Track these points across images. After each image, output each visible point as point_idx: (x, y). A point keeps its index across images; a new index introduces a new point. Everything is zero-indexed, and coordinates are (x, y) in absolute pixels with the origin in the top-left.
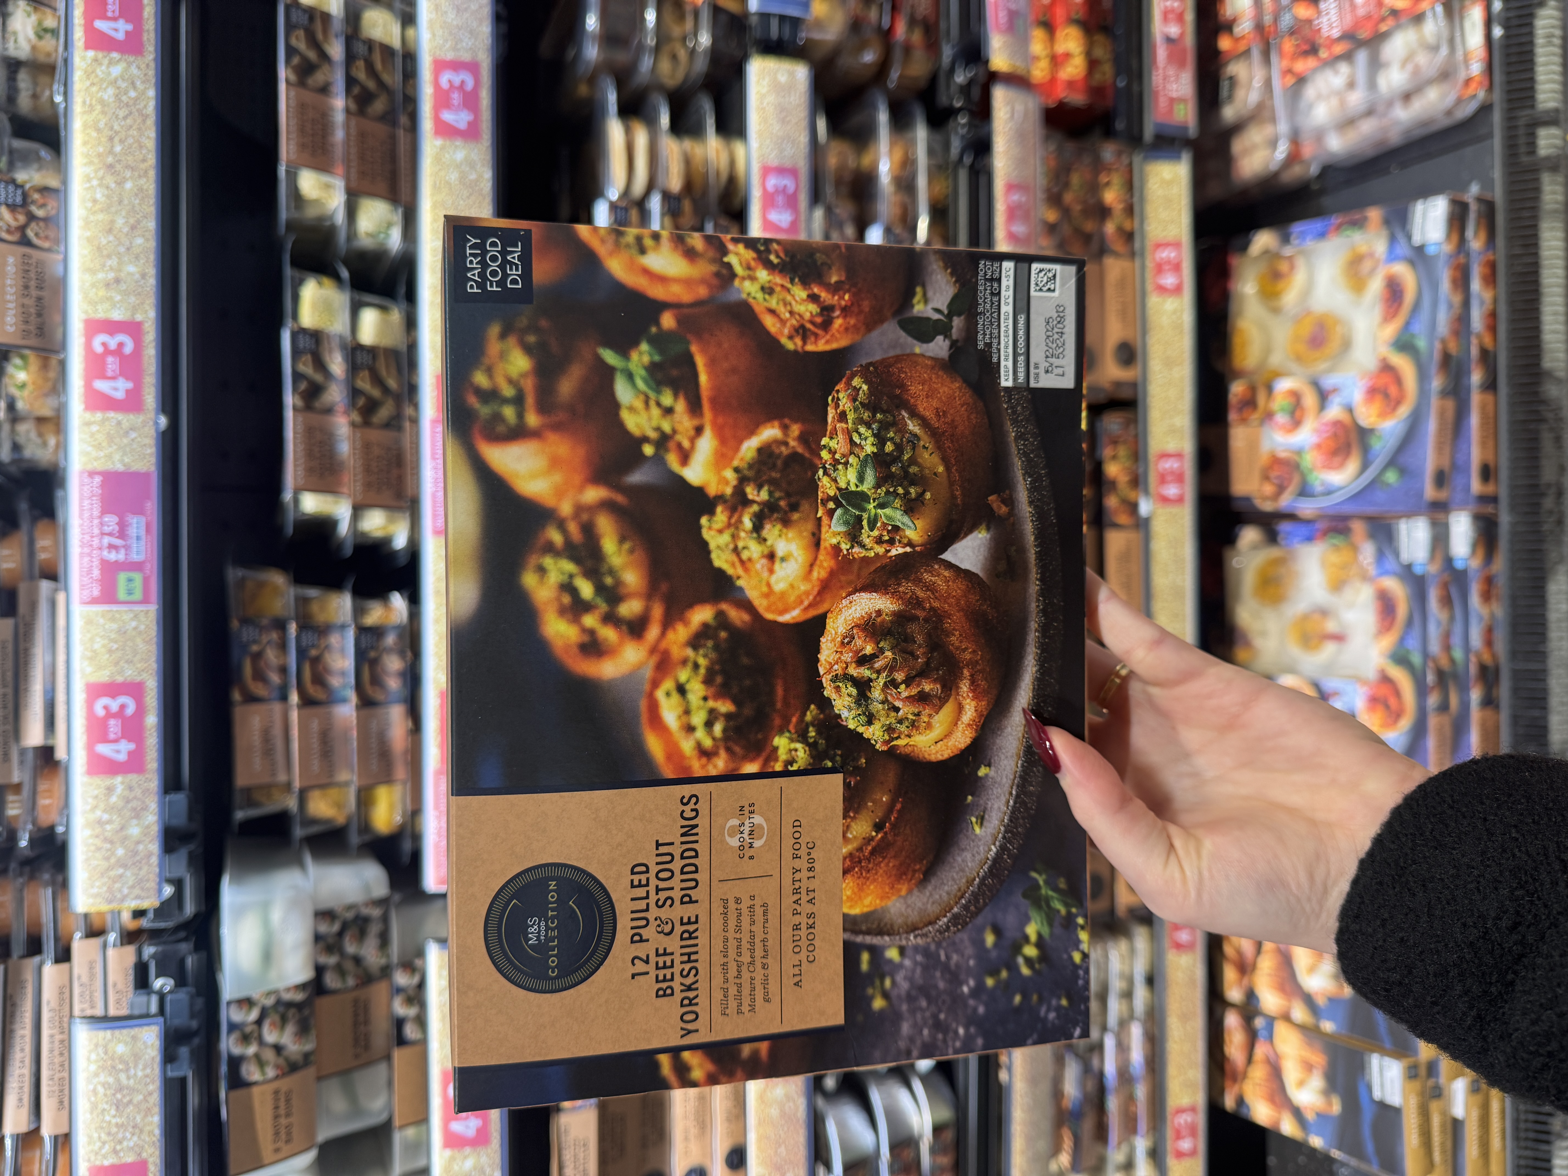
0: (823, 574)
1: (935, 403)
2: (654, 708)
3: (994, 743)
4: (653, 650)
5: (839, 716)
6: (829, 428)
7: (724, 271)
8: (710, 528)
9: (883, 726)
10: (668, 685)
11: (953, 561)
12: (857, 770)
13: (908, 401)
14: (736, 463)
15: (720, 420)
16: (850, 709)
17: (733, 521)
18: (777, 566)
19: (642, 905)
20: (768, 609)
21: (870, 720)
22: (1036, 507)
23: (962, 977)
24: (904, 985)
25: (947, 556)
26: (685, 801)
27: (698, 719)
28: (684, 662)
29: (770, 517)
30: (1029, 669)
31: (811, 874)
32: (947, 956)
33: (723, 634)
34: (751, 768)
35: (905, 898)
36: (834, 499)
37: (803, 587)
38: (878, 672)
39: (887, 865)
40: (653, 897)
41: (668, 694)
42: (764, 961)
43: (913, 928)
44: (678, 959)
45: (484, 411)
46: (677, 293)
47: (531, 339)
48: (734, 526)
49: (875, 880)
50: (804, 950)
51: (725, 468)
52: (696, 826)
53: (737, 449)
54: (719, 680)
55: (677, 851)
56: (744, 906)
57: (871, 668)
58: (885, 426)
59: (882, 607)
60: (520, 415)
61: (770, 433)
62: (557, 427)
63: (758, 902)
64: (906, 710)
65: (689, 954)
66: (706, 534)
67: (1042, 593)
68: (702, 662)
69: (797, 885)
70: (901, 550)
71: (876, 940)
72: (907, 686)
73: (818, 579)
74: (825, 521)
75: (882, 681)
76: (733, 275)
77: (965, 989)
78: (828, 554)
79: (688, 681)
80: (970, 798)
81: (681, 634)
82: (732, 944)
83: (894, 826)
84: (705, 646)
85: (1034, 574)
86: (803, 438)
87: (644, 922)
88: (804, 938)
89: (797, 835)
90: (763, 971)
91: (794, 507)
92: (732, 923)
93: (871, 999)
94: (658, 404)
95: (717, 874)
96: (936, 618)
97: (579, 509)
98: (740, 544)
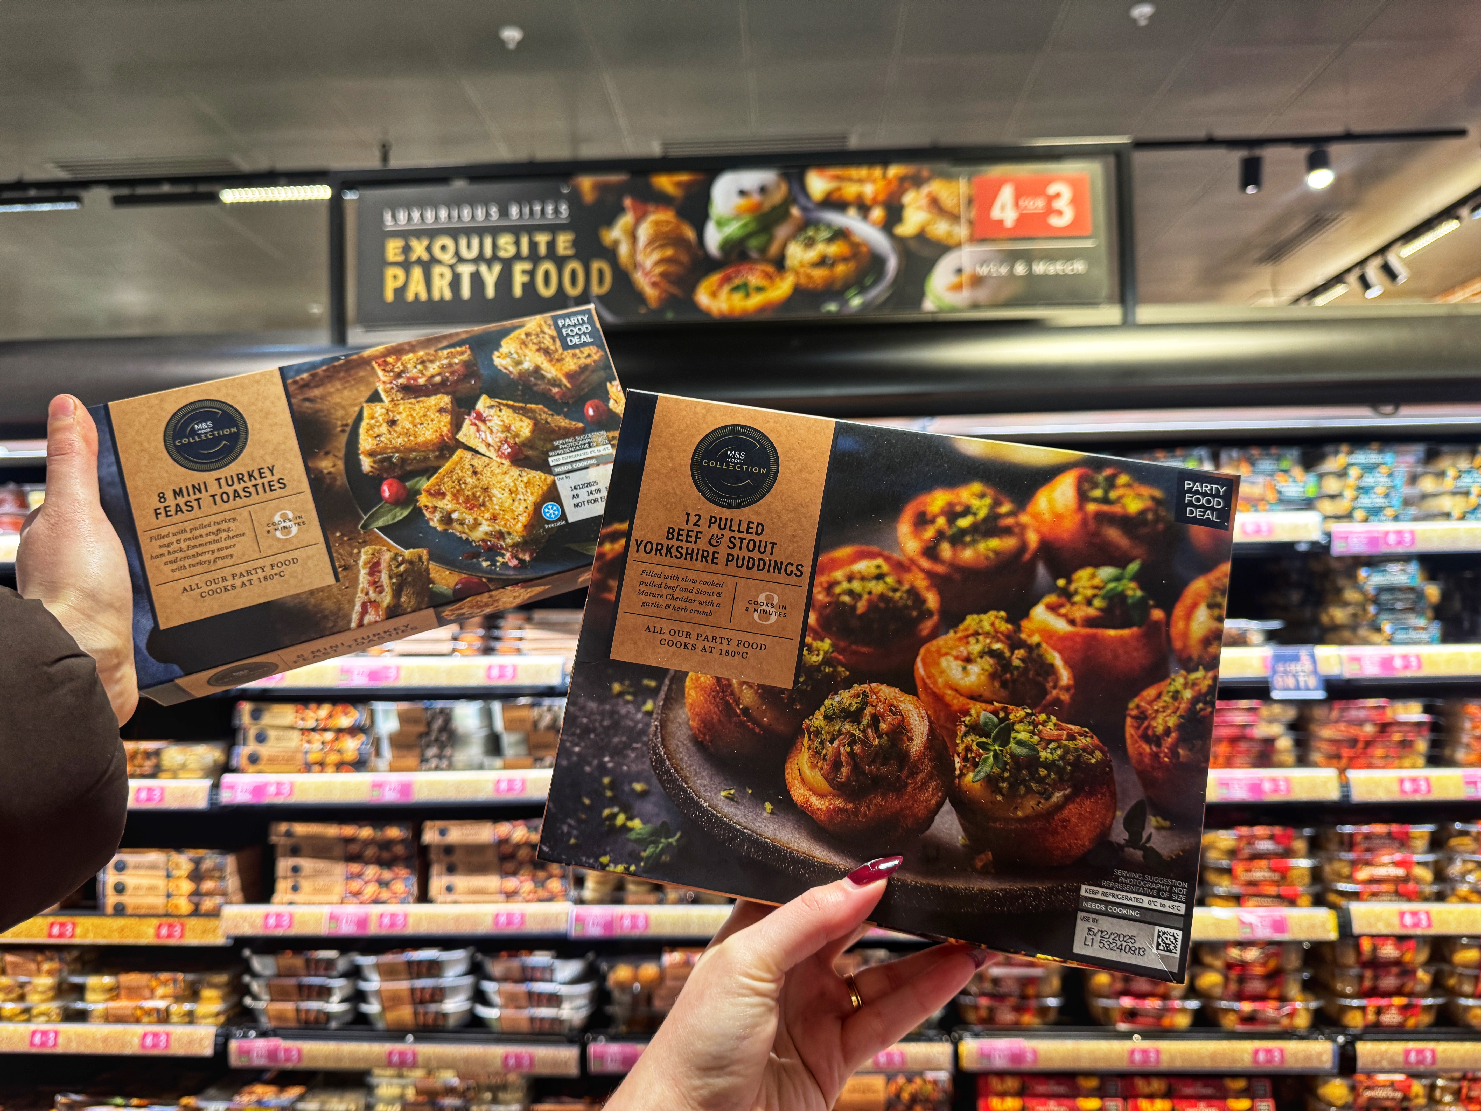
0: (948, 699)
2: (871, 556)
4: (912, 561)
5: (836, 693)
8: (996, 617)
9: (821, 727)
10: (885, 568)
14: (1044, 645)
15: (1078, 639)
17: (1000, 635)
18: (960, 663)
20: (928, 651)
21: (828, 718)
26: (800, 567)
27: (856, 585)
28: (900, 582)
29: (998, 663)
33: (915, 614)
34: (812, 619)
35: (687, 723)
36: (1006, 718)
37: (940, 681)
38: (864, 731)
39: (715, 713)
42: (671, 607)
48: (995, 635)
49: (706, 701)
50: (671, 638)
51: (1042, 636)
52: (780, 573)
53: (1054, 648)
54: (882, 605)
56: (714, 598)
59: (915, 743)
61: (1065, 676)
64: (830, 749)
66: (992, 613)
71: (662, 694)
73: (945, 694)
74: (990, 707)
78: (964, 705)
79: (885, 583)
82: (690, 586)
83: (742, 724)
86: (1057, 701)
89: (755, 646)
90: (664, 605)
91: (1004, 684)
92: (705, 588)
95: (742, 582)
98: (981, 638)
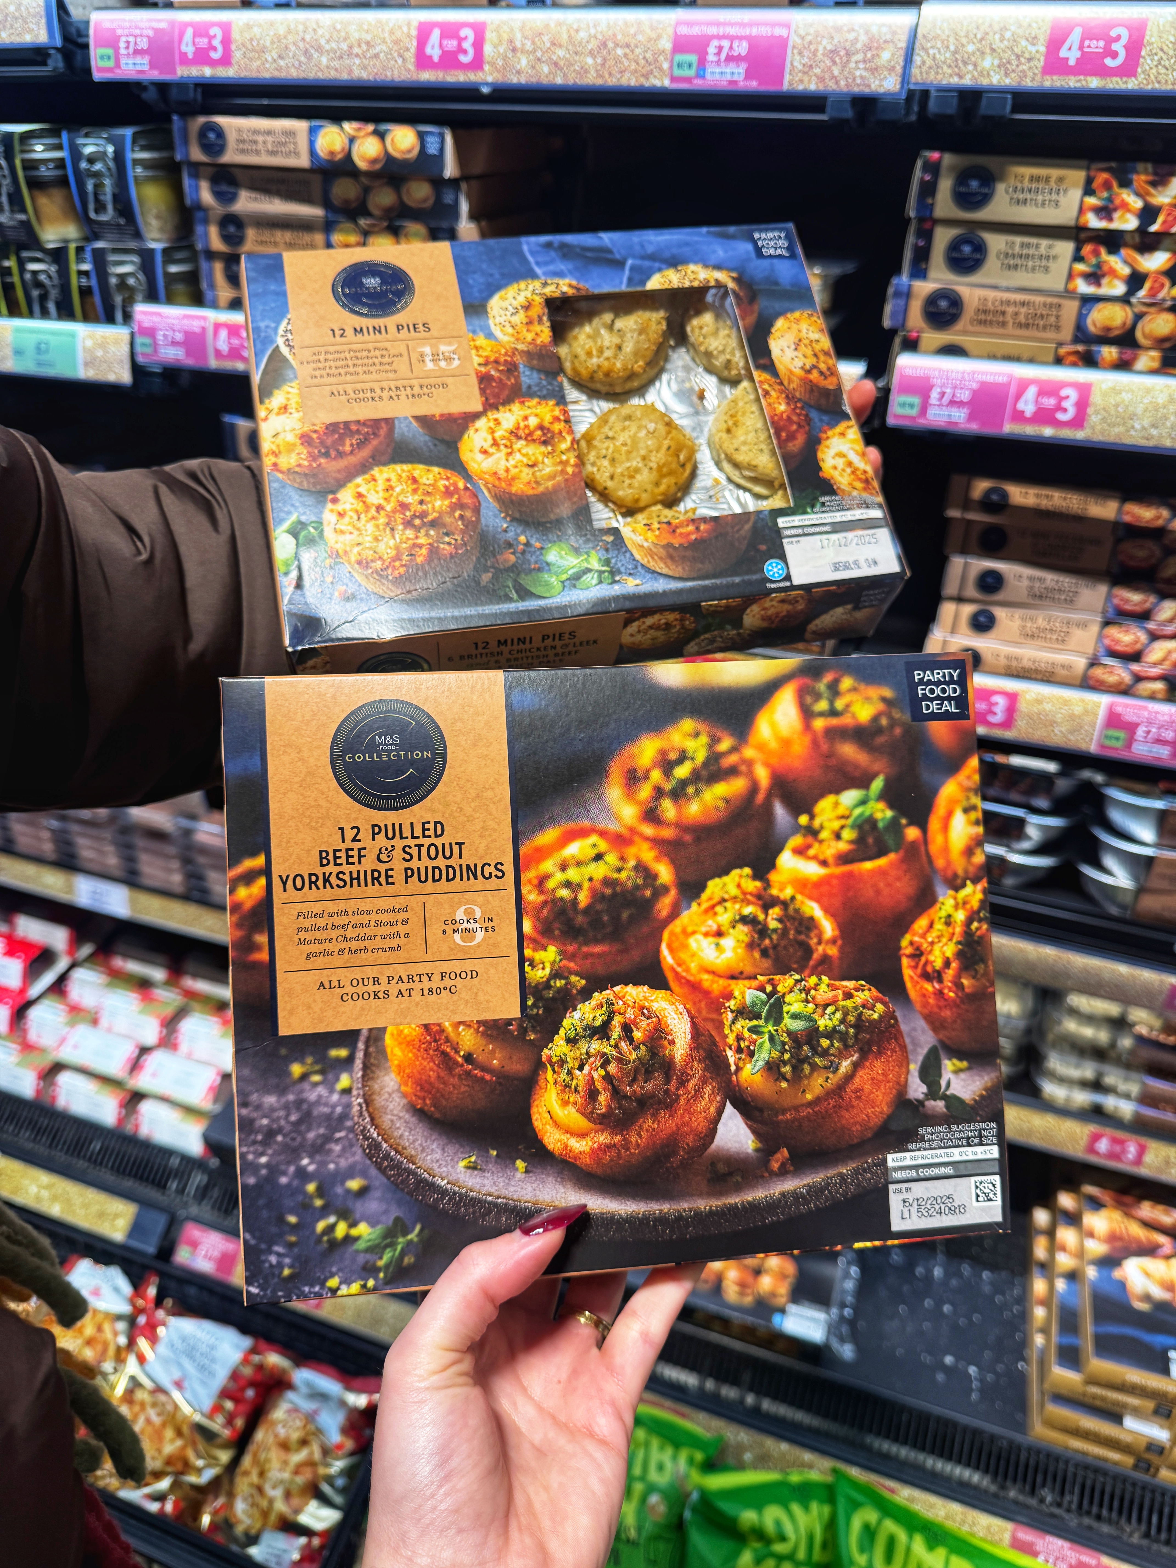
1: (867, 1087)
3: (548, 1175)
6: (837, 983)
7: (959, 881)
8: (741, 876)
9: (565, 1054)
10: (603, 845)
11: (725, 1116)
12: (524, 1031)
13: (867, 1059)
16: (581, 1020)
19: (407, 833)
20: (672, 933)
22: (779, 1200)
23: (318, 1158)
24: (312, 1096)
25: (729, 1109)
26: (499, 866)
27: (572, 874)
30: (623, 1207)
31: (426, 992)
32: (340, 1139)
35: (399, 1090)
40: (412, 842)
41: (594, 846)
43: (368, 1101)
44: (354, 868)
45: (822, 686)
46: (937, 841)
47: (884, 721)
55: (454, 862)
57: (620, 1039)
58: (843, 1037)
60: (821, 714)
62: (815, 743)
63: (402, 941)
64: (580, 1077)
65: (358, 879)
67: (698, 1214)
68: (623, 875)
69: (416, 979)
70: (732, 1060)
71: (358, 1063)
72: (603, 1077)
75: (608, 1050)
76: (957, 889)
77: (305, 1161)
80: (495, 1153)
81: (647, 854)
82: (365, 919)
83: (468, 1074)
84: (637, 876)
85: (716, 1203)
87: (390, 835)
88: (365, 989)
89: (463, 975)
90: (337, 951)
93: (302, 1062)
94: (843, 827)
96: (668, 1102)
97: (750, 763)
